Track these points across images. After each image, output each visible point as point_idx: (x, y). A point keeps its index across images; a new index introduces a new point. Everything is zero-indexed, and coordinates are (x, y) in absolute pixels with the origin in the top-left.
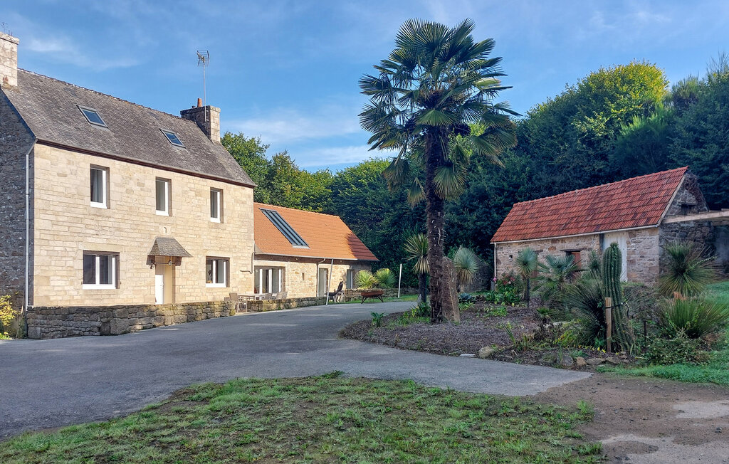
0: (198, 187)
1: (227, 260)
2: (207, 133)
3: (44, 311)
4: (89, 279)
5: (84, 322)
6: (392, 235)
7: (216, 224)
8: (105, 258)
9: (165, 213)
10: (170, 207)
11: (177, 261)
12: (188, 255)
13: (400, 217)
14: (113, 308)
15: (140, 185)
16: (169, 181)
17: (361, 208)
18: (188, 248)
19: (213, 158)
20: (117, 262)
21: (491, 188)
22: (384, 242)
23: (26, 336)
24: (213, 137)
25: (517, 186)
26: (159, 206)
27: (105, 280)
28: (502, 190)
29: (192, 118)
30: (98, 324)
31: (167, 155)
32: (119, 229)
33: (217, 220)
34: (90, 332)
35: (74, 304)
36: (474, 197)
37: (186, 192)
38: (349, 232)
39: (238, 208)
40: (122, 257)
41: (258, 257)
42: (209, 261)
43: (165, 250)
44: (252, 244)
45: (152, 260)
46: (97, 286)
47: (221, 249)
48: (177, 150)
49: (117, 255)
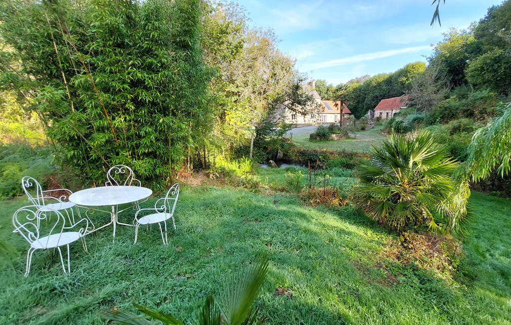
20: (297, 116)
24: (313, 88)
29: (309, 84)
41: (321, 113)
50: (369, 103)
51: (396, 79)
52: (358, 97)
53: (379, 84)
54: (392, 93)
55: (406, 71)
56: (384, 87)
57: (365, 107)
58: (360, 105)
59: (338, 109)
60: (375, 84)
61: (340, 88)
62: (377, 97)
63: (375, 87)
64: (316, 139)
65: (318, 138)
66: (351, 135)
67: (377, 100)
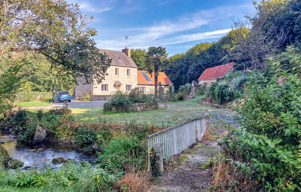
0: (124, 69)
1: (131, 85)
2: (128, 55)
3: (95, 96)
4: (102, 90)
5: (101, 98)
6: (180, 77)
7: (128, 77)
8: (105, 86)
9: (117, 75)
10: (118, 74)
11: (120, 86)
12: (122, 85)
13: (182, 71)
14: (106, 95)
15: (112, 70)
16: (118, 68)
17: (171, 69)
18: (122, 83)
19: (128, 62)
20: (108, 86)
21: (202, 64)
22: (177, 79)
23: (92, 101)
24: (129, 56)
25: (209, 63)
26: (116, 74)
27: (105, 90)
28: (205, 64)
29: (124, 52)
30: (104, 98)
31: (118, 62)
32: (108, 80)
33: (129, 76)
34: (103, 100)
35: (100, 95)
36: (198, 66)
37: (122, 71)
38: (166, 76)
39: (134, 73)
40: (109, 85)
41: (138, 84)
42: (127, 86)
43: (117, 84)
44: (137, 81)
45: (114, 86)
46: (104, 91)
47: (129, 83)
48: (120, 61)
49: (108, 85)
50: (192, 73)
51: (219, 47)
52: (180, 68)
53: (202, 53)
54: (216, 61)
55: (230, 38)
56: (208, 56)
57: (189, 78)
58: (184, 76)
59: (152, 75)
60: (198, 54)
61: (153, 51)
62: (201, 67)
63: (198, 56)
64: (110, 110)
65: (114, 109)
66: (161, 105)
67: (200, 69)
